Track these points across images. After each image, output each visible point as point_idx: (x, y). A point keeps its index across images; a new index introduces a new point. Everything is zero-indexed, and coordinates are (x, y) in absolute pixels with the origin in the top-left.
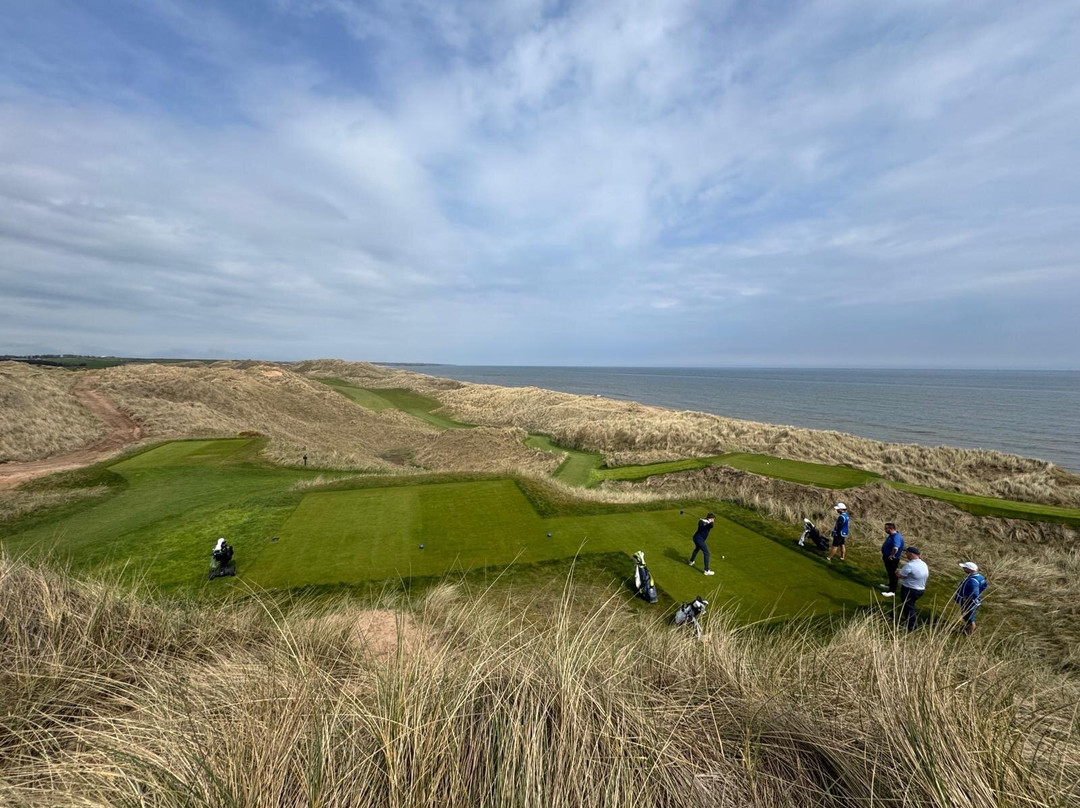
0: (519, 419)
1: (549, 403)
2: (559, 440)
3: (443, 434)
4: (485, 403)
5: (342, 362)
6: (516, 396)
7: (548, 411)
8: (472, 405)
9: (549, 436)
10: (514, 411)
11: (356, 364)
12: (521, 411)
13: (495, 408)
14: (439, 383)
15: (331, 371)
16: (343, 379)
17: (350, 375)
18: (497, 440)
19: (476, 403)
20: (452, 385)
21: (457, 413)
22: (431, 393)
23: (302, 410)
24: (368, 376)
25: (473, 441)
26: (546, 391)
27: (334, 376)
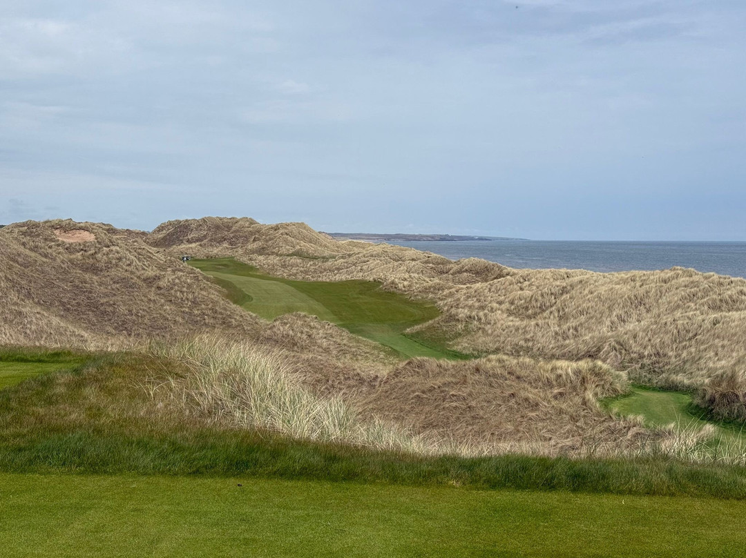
0: (621, 346)
1: (715, 307)
2: (712, 401)
3: (397, 374)
4: (542, 309)
5: (252, 222)
6: (625, 289)
7: (707, 325)
8: (510, 313)
9: (691, 390)
10: (613, 326)
11: (276, 228)
12: (630, 326)
13: (563, 318)
14: (455, 268)
15: (226, 245)
16: (245, 259)
17: (261, 251)
18: (532, 394)
19: (523, 310)
20: (482, 273)
21: (467, 331)
22: (426, 290)
23: (94, 306)
24: (298, 254)
25: (464, 392)
26: (716, 277)
27: (229, 253)
